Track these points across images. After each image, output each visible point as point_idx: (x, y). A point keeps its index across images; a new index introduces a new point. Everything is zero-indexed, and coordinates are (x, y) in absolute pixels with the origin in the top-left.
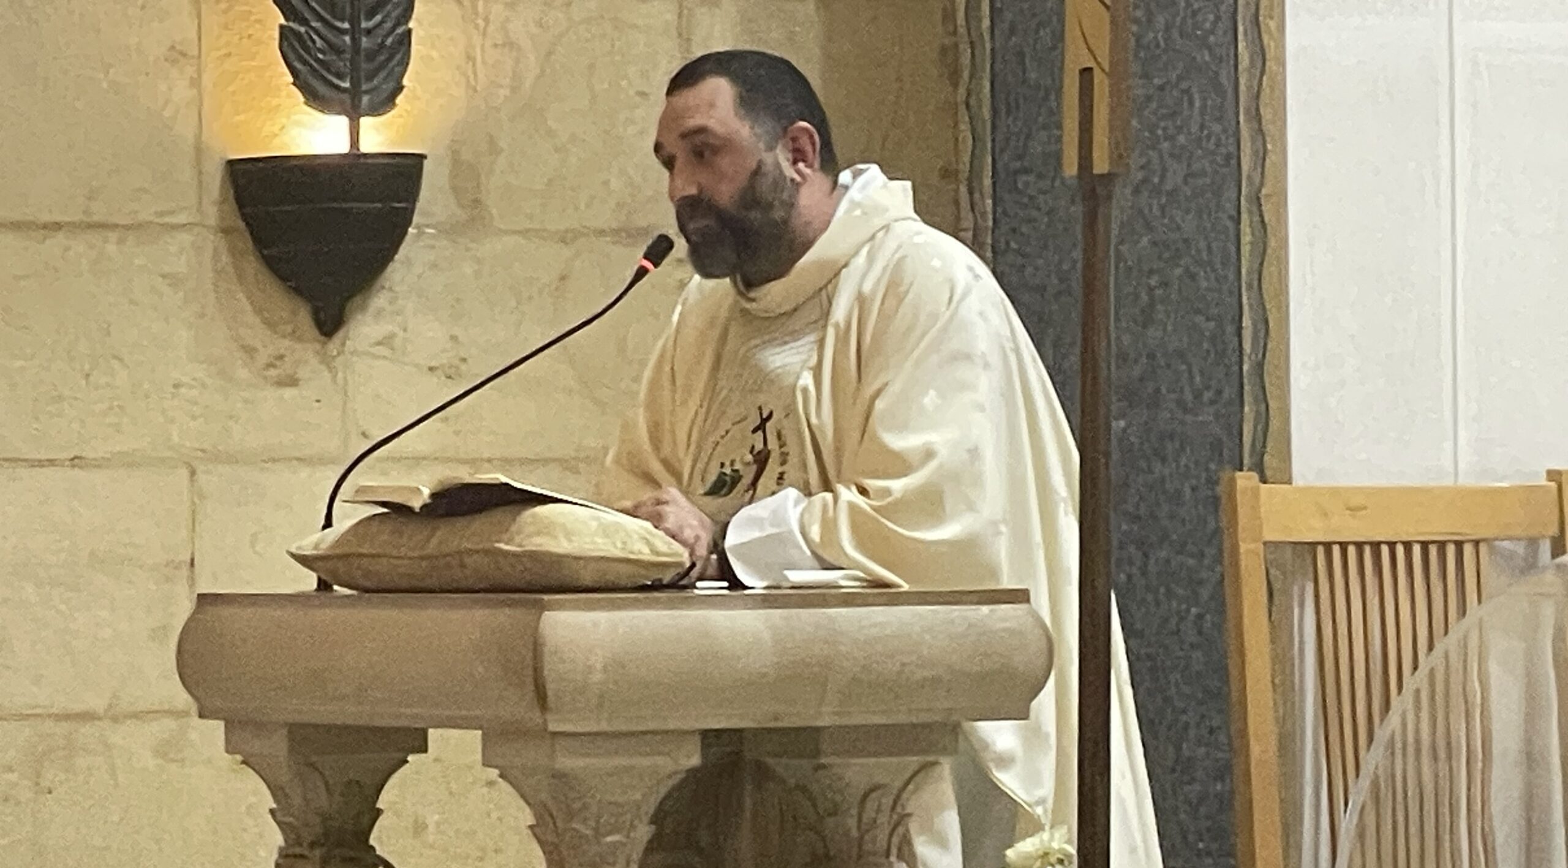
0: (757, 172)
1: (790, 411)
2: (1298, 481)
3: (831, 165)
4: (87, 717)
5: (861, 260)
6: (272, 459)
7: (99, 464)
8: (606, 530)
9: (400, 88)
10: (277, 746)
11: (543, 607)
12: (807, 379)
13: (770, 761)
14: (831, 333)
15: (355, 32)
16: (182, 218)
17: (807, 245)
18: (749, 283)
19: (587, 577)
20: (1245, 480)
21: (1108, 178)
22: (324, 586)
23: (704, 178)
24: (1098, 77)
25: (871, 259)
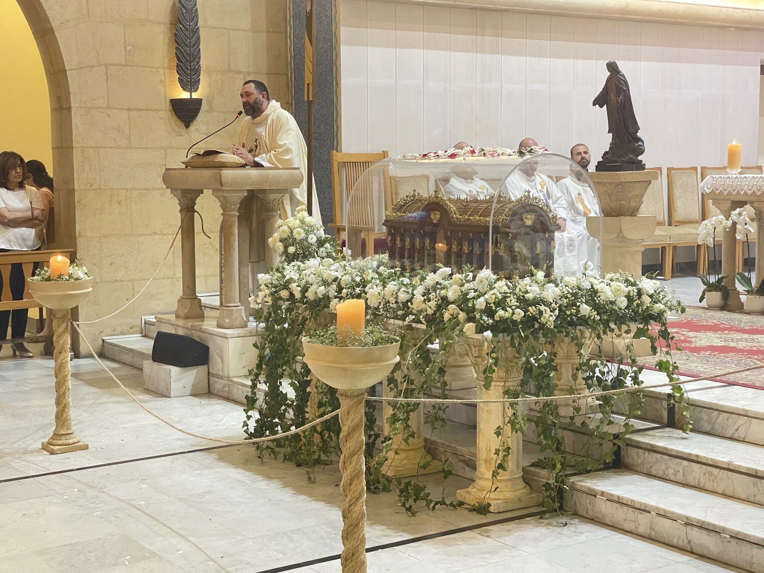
0: (257, 99)
1: (261, 138)
2: (343, 152)
3: (268, 99)
4: (148, 189)
5: (272, 114)
6: (178, 148)
7: (150, 148)
8: (232, 158)
9: (198, 88)
10: (179, 193)
11: (221, 170)
12: (264, 134)
13: (259, 195)
14: (268, 126)
15: (191, 78)
16: (163, 108)
17: (264, 111)
18: (254, 118)
19: (229, 165)
20: (335, 152)
21: (312, 101)
22: (186, 167)
23: (248, 99)
24: (311, 86)
25: (274, 114)
